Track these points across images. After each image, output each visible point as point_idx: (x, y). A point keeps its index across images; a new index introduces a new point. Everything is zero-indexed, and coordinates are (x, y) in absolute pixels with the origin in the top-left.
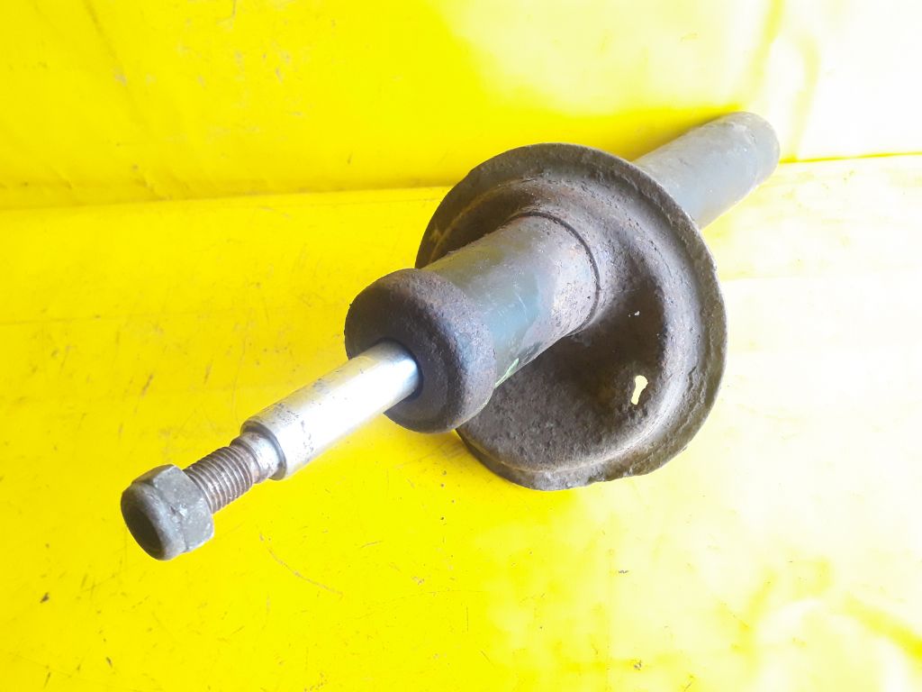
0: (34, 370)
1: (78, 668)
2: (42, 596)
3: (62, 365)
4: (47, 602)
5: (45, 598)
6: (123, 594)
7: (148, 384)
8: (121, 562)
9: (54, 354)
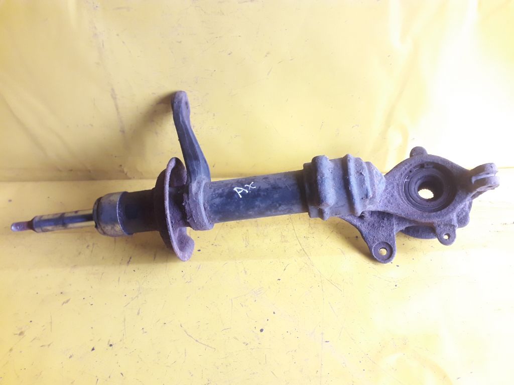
0: (80, 253)
1: (110, 377)
2: (92, 348)
3: (92, 251)
4: (94, 351)
5: (93, 349)
6: (125, 348)
7: (130, 261)
8: (123, 335)
9: (88, 246)
